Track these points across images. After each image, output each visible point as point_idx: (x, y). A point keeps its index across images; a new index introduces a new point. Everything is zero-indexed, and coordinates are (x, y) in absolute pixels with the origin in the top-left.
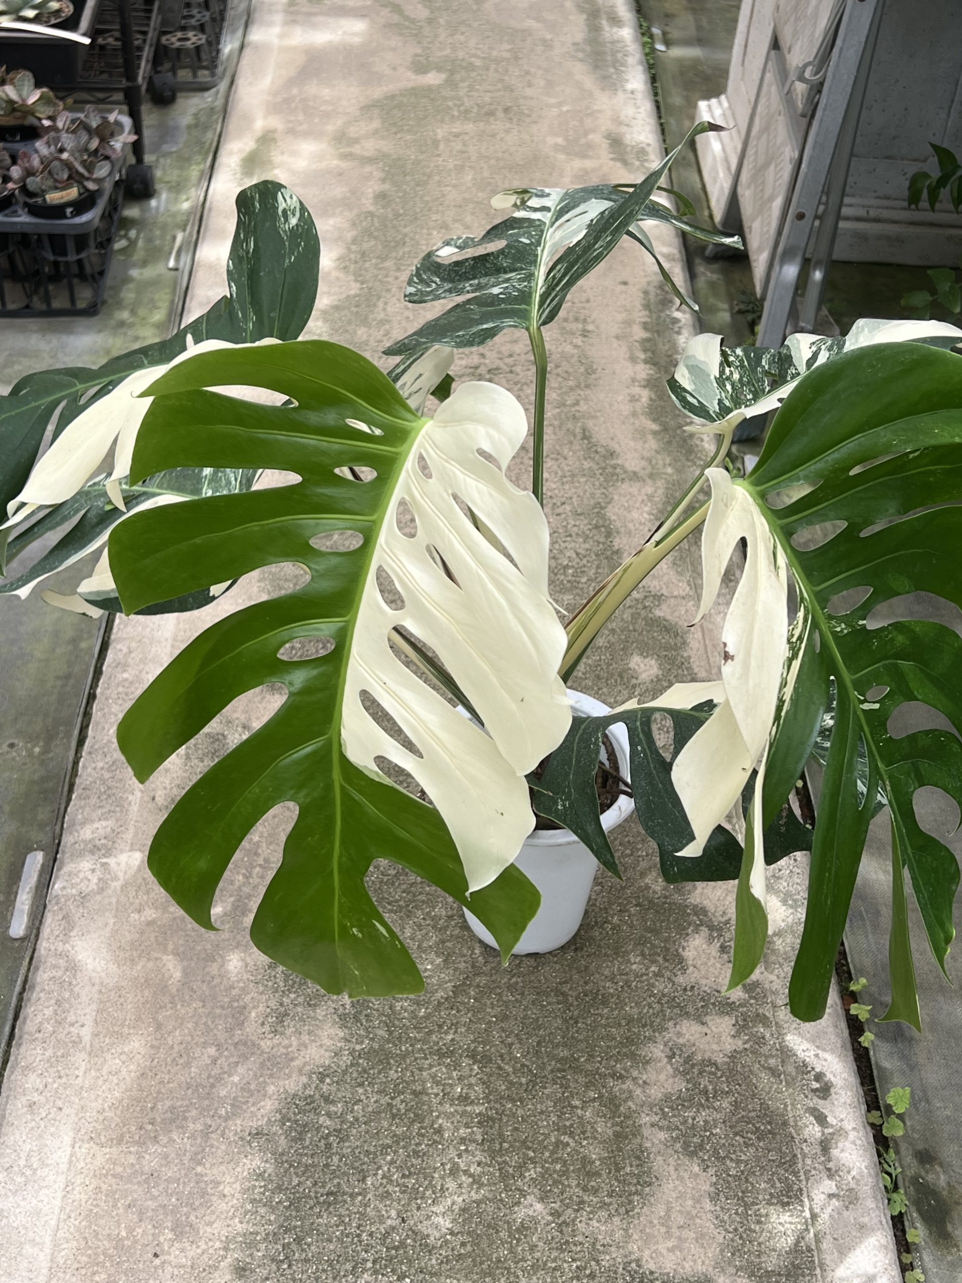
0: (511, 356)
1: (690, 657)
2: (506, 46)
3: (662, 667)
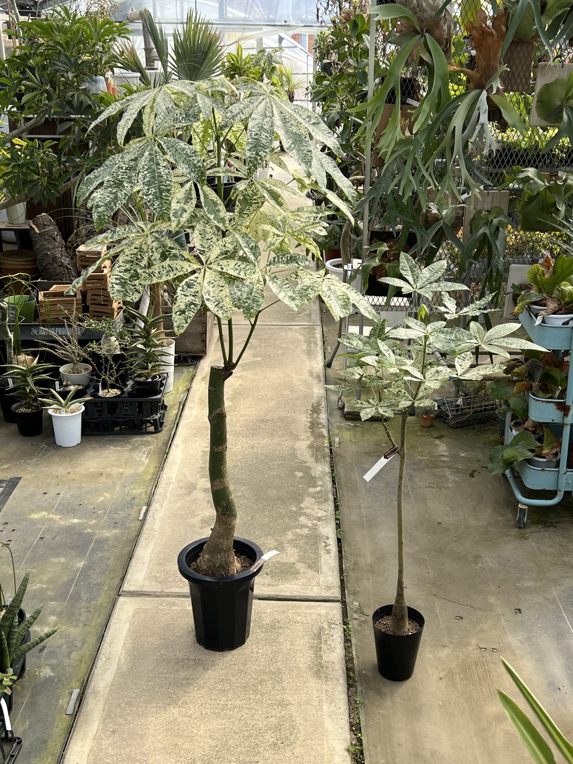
3: (303, 474)
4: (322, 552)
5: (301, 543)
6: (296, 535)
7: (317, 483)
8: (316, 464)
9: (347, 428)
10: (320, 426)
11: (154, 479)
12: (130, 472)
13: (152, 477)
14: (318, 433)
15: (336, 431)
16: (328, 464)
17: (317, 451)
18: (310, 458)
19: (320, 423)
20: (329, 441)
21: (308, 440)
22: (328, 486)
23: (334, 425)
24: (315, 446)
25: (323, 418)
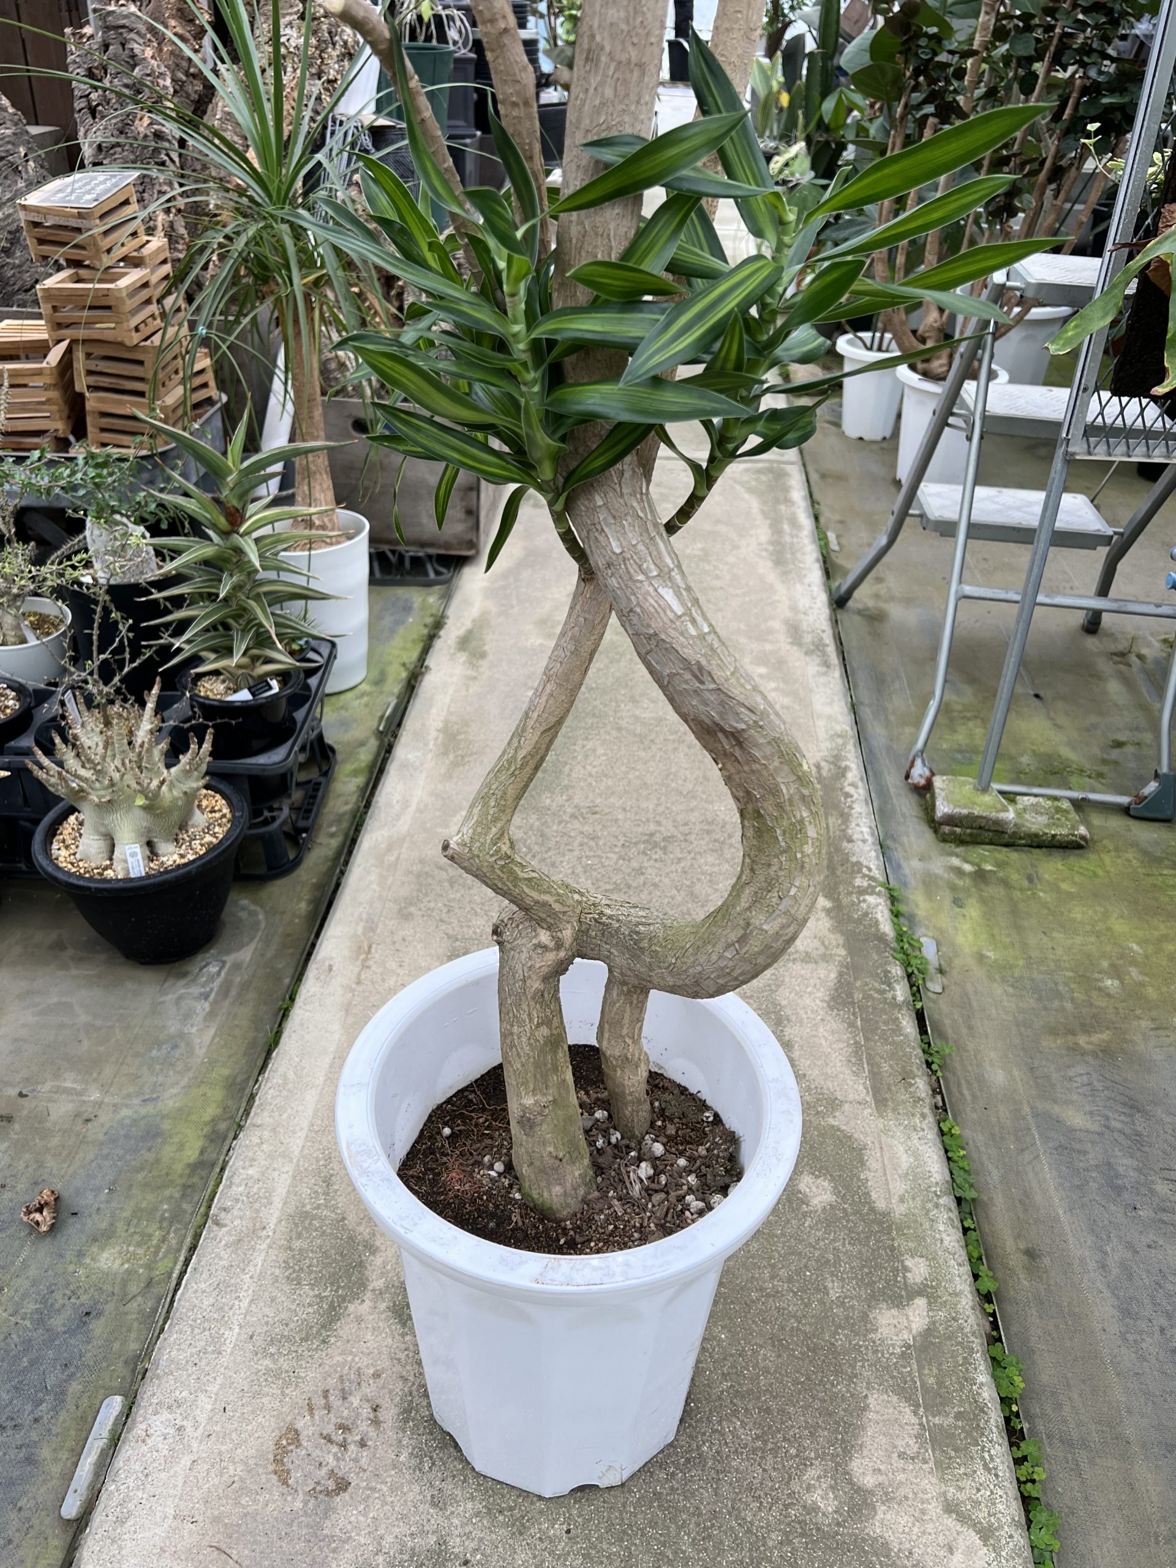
0: (686, 824)
1: (867, 1180)
2: (699, 546)
3: (836, 1191)
7: (906, 1269)
8: (881, 1123)
9: (953, 888)
10: (858, 882)
11: (204, 1173)
12: (124, 1112)
13: (202, 1152)
14: (859, 921)
15: (918, 902)
16: (930, 1119)
17: (869, 1029)
18: (846, 1074)
19: (858, 863)
20: (906, 964)
21: (826, 958)
22: (956, 1294)
23: (907, 871)
24: (858, 996)
25: (864, 841)
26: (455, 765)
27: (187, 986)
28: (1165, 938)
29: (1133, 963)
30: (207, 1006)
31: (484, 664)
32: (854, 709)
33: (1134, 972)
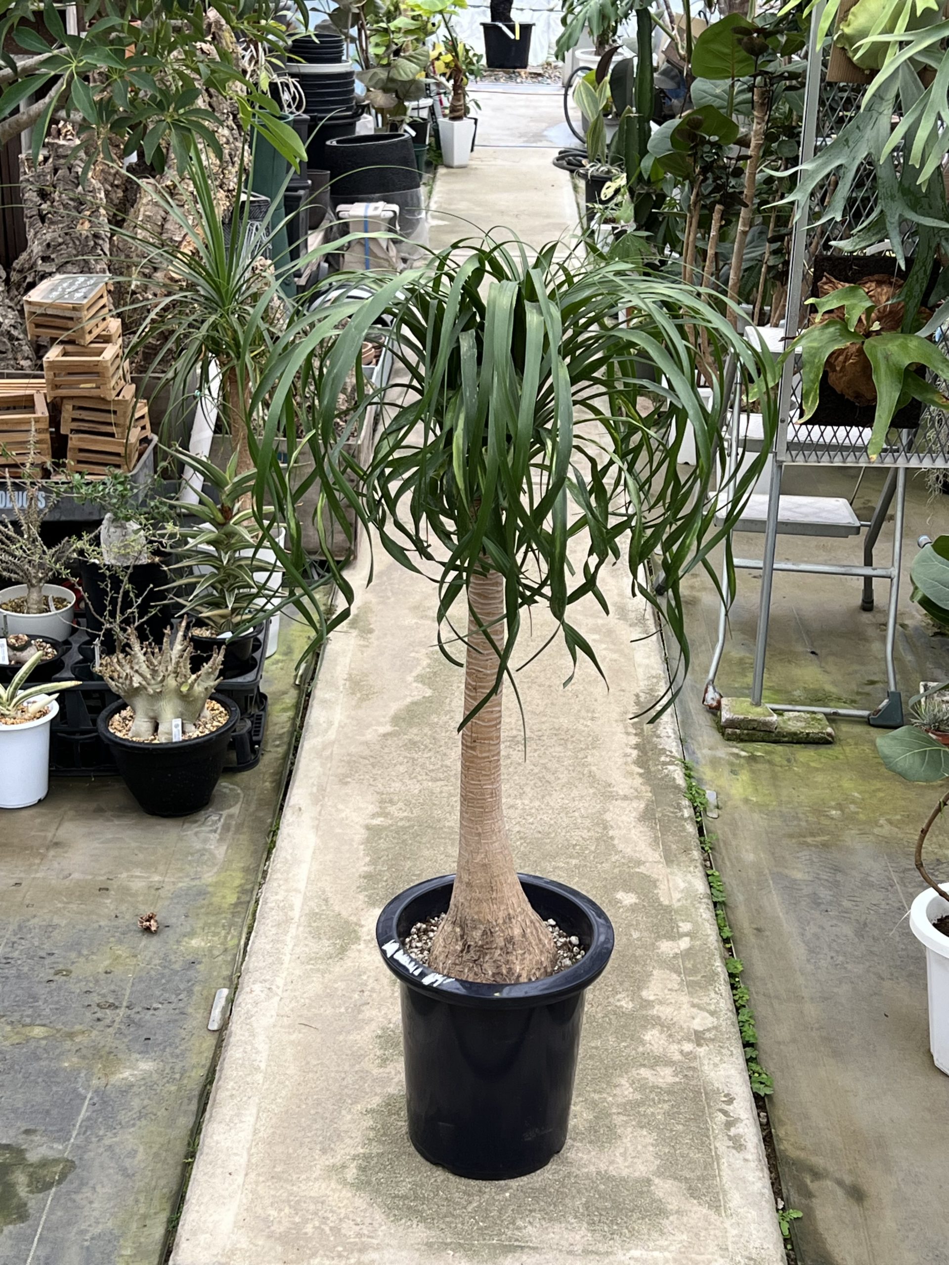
1: (658, 893)
3: (639, 898)
4: (722, 1145)
5: (659, 1111)
6: (642, 1086)
7: (678, 927)
8: (669, 870)
9: (732, 764)
10: (663, 759)
11: (244, 906)
12: (180, 885)
13: (238, 898)
14: (662, 779)
15: (706, 772)
16: (701, 868)
17: (665, 830)
18: (649, 851)
19: (664, 749)
20: (692, 801)
21: (637, 797)
22: (708, 935)
23: (699, 755)
24: (658, 815)
25: (669, 737)
26: (362, 700)
27: (200, 826)
28: (879, 790)
29: (853, 802)
30: (217, 836)
31: (372, 637)
32: (666, 660)
33: (852, 807)
